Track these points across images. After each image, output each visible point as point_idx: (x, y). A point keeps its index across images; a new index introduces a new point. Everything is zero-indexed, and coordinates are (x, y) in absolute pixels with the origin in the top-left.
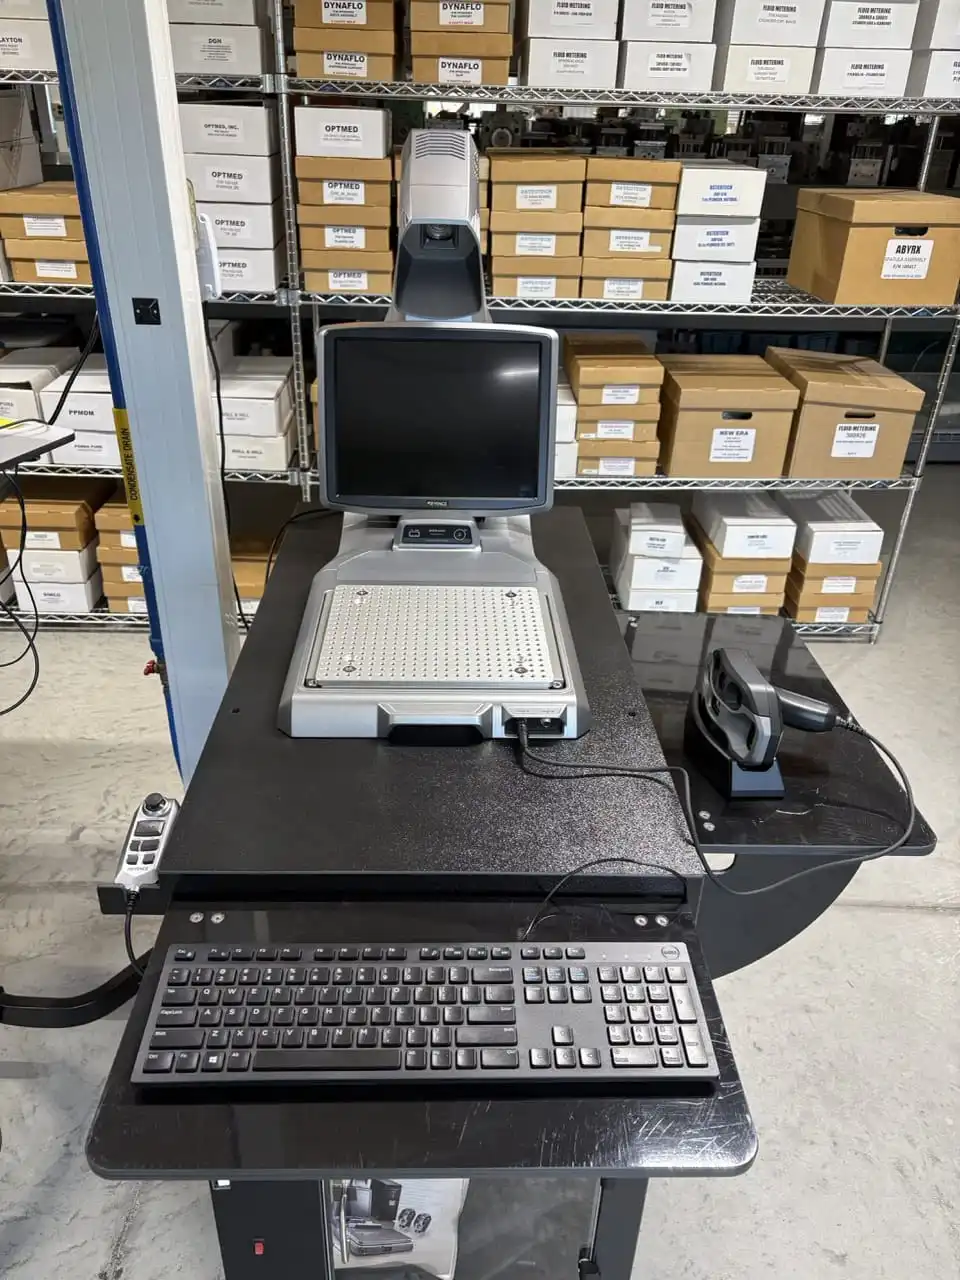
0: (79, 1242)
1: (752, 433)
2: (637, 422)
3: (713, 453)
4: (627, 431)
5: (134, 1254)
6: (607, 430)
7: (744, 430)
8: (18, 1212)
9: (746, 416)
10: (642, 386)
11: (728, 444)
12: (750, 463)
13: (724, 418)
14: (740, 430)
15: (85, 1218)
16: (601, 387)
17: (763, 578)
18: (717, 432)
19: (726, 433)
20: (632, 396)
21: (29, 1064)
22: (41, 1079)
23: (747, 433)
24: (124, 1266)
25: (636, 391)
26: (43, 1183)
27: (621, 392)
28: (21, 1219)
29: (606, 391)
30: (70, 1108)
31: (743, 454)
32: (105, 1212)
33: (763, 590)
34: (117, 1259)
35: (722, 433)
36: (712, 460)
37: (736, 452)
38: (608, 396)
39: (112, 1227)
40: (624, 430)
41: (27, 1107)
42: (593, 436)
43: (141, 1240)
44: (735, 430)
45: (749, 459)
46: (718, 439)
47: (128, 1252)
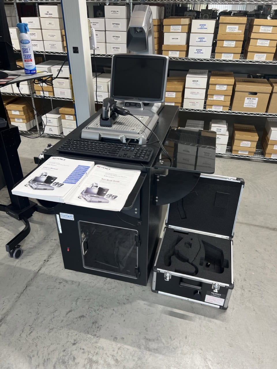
0: (42, 254)
1: (257, 99)
2: (225, 96)
3: (245, 104)
4: (222, 98)
5: (52, 258)
6: (216, 97)
7: (255, 98)
8: (32, 247)
9: (255, 94)
10: (228, 85)
11: (249, 102)
12: (256, 108)
13: (249, 94)
14: (253, 98)
15: (44, 250)
16: (216, 85)
17: (249, 143)
18: (246, 98)
19: (249, 99)
20: (225, 88)
21: (42, 222)
22: (43, 225)
23: (255, 99)
24: (49, 260)
25: (226, 87)
26: (38, 243)
27: (221, 87)
28: (32, 248)
29: (217, 86)
30: (47, 231)
31: (253, 105)
32: (49, 250)
33: (249, 146)
34: (48, 258)
35: (248, 99)
36: (244, 106)
37: (252, 104)
38: (218, 88)
39: (49, 253)
40: (221, 98)
41: (39, 229)
42: (212, 99)
43: (54, 256)
44: (252, 98)
45: (256, 107)
46: (246, 101)
47: (51, 258)
